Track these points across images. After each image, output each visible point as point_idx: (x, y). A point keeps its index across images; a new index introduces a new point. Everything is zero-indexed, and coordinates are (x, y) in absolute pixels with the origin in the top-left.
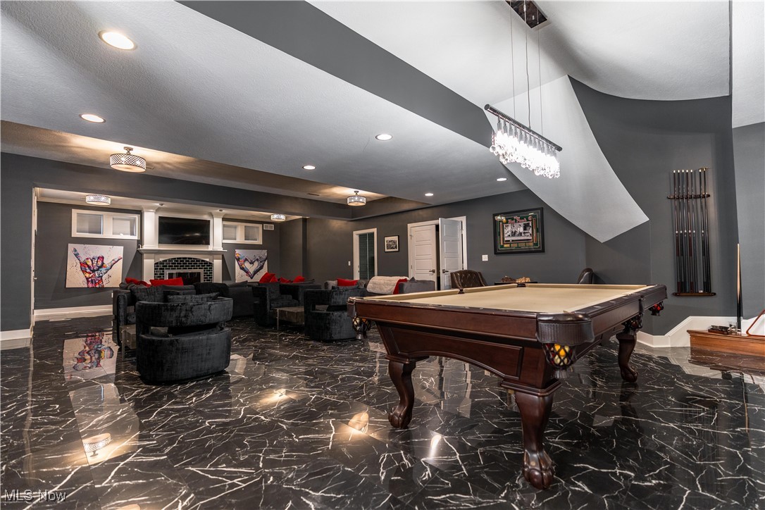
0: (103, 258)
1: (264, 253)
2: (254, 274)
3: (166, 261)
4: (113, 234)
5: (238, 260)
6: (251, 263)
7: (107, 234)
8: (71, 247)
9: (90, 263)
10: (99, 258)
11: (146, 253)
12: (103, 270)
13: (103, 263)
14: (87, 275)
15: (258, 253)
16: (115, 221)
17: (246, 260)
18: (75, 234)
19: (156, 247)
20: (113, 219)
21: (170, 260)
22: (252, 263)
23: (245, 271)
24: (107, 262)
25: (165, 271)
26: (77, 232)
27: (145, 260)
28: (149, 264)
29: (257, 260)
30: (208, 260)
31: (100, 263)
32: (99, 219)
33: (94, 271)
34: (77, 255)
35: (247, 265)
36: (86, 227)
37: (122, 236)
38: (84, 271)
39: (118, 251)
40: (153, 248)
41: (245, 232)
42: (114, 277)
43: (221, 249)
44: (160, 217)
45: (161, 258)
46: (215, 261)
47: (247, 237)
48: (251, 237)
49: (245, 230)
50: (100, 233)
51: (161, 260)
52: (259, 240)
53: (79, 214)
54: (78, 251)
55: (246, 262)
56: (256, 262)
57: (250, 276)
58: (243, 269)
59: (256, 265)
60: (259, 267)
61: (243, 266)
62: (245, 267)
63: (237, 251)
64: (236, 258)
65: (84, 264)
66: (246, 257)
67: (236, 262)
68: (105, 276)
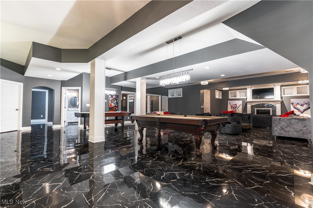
0: (236, 104)
2: (304, 111)
3: (255, 105)
4: (240, 97)
5: (293, 104)
6: (301, 105)
7: (238, 97)
9: (233, 106)
11: (248, 102)
12: (236, 108)
13: (236, 106)
14: (232, 109)
16: (241, 93)
17: (298, 104)
18: (230, 98)
19: (252, 100)
20: (240, 92)
21: (257, 105)
22: (302, 105)
23: (297, 109)
24: (238, 106)
25: (255, 108)
27: (247, 105)
28: (249, 106)
30: (274, 104)
32: (236, 93)
33: (234, 108)
34: (230, 104)
35: (299, 107)
36: (233, 95)
37: (242, 97)
39: (240, 102)
40: (250, 101)
41: (297, 90)
42: (240, 110)
43: (280, 99)
44: (252, 90)
45: (253, 104)
46: (277, 105)
47: (299, 92)
48: (301, 92)
49: (297, 89)
50: (236, 97)
51: (253, 105)
52: (307, 93)
53: (230, 92)
54: (230, 103)
55: (298, 105)
56: (305, 105)
57: (301, 112)
58: (296, 108)
59: (305, 106)
60: (307, 107)
61: (296, 107)
62: (297, 107)
63: (292, 100)
64: (291, 103)
65: (232, 106)
66: (297, 102)
67: (291, 105)
68: (237, 110)
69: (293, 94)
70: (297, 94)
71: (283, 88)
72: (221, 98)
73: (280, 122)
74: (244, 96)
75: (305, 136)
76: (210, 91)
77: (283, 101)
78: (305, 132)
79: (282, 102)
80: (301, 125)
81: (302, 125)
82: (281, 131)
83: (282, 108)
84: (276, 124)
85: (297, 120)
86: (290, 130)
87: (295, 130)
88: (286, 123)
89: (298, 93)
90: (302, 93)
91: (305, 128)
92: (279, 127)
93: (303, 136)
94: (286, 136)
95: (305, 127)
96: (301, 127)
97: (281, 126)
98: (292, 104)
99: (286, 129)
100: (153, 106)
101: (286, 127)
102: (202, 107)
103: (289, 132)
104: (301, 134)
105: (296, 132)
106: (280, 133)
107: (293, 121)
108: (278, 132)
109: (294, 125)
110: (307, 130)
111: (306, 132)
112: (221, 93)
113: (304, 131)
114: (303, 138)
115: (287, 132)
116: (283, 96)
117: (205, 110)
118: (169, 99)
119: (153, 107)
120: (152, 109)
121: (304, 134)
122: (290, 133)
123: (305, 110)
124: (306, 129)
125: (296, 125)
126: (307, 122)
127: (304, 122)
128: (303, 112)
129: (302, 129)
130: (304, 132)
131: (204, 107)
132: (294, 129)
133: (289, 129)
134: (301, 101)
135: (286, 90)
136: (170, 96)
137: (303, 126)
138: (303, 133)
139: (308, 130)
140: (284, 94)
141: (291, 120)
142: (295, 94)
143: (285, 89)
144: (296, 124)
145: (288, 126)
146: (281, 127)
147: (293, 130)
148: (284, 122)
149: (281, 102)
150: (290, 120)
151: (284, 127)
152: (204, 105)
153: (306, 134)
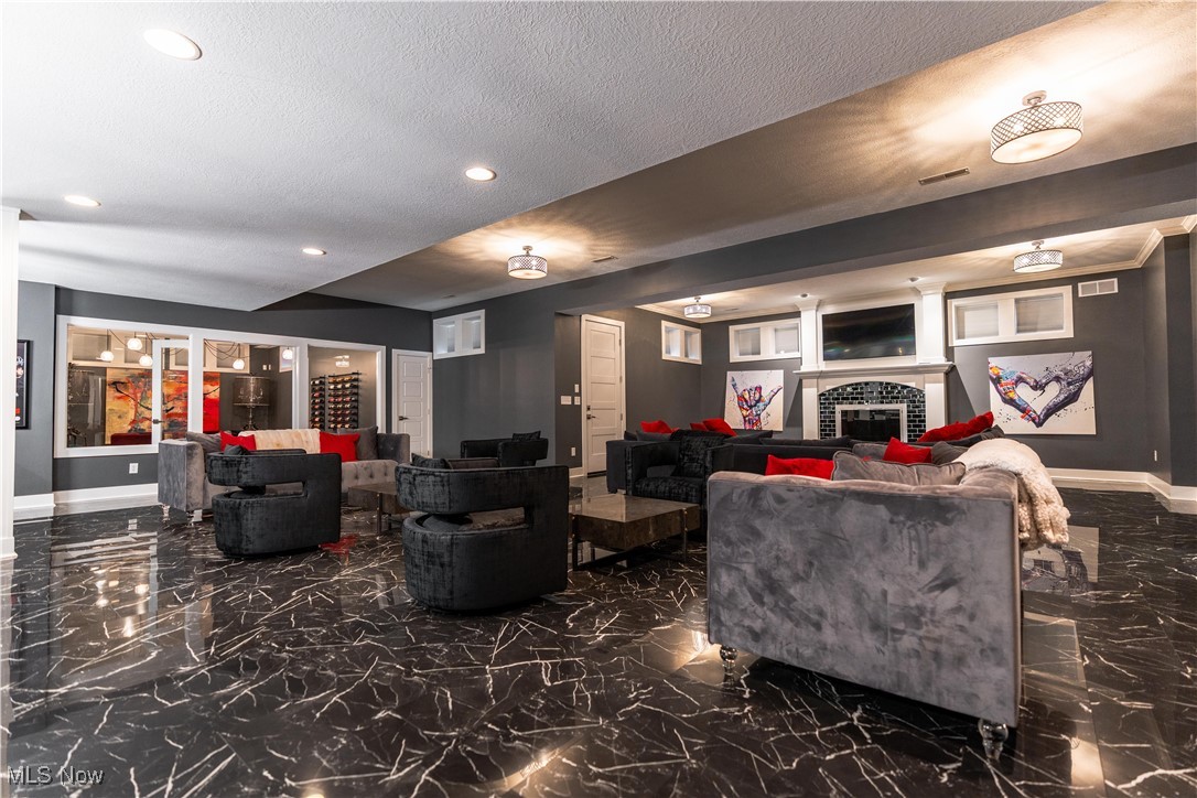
0: (760, 388)
1: (1083, 360)
2: (1047, 416)
3: (836, 389)
4: (776, 352)
5: (997, 381)
6: (1035, 388)
7: (768, 353)
8: (730, 374)
9: (747, 397)
10: (756, 389)
11: (807, 378)
12: (761, 405)
13: (761, 396)
14: (745, 413)
15: (1056, 361)
16: (780, 334)
17: (1020, 380)
18: (735, 357)
19: (824, 366)
20: (776, 330)
21: (844, 387)
22: (1039, 387)
23: (1017, 406)
24: (766, 394)
25: (837, 406)
26: (741, 355)
27: (804, 391)
28: (810, 396)
29: (1057, 379)
30: (912, 385)
31: (757, 396)
32: (758, 334)
33: (751, 407)
34: (734, 386)
35: (1024, 393)
36: (749, 347)
37: (783, 355)
38: (741, 407)
39: (777, 378)
40: (816, 369)
41: (1018, 314)
42: (773, 418)
43: (940, 359)
44: (823, 316)
45: (829, 385)
46: (927, 385)
47: (1025, 324)
48: (1036, 324)
49: (1017, 308)
50: (759, 353)
51: (828, 388)
52: (1061, 328)
53: (737, 332)
54: (736, 381)
55: (1022, 385)
56: (1053, 384)
57: (1033, 420)
58: (1011, 402)
59: (1053, 392)
60: (1062, 397)
61: (1011, 395)
62: (1016, 398)
63: (994, 361)
64: (991, 378)
65: (741, 398)
66: (1019, 373)
67: (992, 386)
68: (763, 415)
69: (997, 334)
70: (1019, 331)
71: (957, 308)
72: (696, 357)
73: (758, 523)
74: (793, 351)
75: (947, 677)
76: (622, 324)
77: (953, 368)
78: (951, 645)
79: (951, 375)
80: (914, 569)
81: (922, 564)
82: (759, 611)
83: (952, 402)
84: (729, 543)
85: (882, 511)
86: (829, 610)
87: (869, 607)
88: (800, 537)
89: (1021, 328)
90: (1039, 326)
91: (949, 598)
92: (748, 569)
93: (928, 683)
94: (795, 663)
95: (944, 586)
96: (913, 587)
97: (765, 562)
98: (993, 380)
99: (794, 591)
100: (360, 399)
101: (797, 578)
102: (566, 400)
103: (818, 627)
104: (914, 661)
105: (876, 627)
106: (757, 625)
107: (852, 518)
108: (744, 611)
109: (858, 555)
110: (961, 620)
111: (960, 639)
112: (697, 336)
113: (937, 632)
114: (933, 700)
115: (807, 619)
116: (955, 342)
117: (589, 417)
118: (438, 364)
119: (360, 406)
120: (356, 414)
121: (937, 656)
122: (829, 636)
123: (1052, 410)
124: (958, 609)
125: (869, 555)
126: (963, 530)
127: (942, 531)
128: (1044, 420)
129: (921, 610)
130: (938, 640)
131: (583, 401)
132: (858, 601)
133: (822, 599)
134: (1034, 366)
135: (968, 315)
136: (441, 352)
137: (934, 570)
138: (930, 646)
139: (972, 617)
140: (961, 336)
141: (833, 511)
142: (1008, 333)
143: (966, 308)
144: (870, 547)
145: (811, 564)
146: (761, 573)
147: (846, 610)
148: (788, 522)
149: (947, 374)
150: (826, 509)
151: (782, 573)
152: (579, 394)
153: (960, 661)
